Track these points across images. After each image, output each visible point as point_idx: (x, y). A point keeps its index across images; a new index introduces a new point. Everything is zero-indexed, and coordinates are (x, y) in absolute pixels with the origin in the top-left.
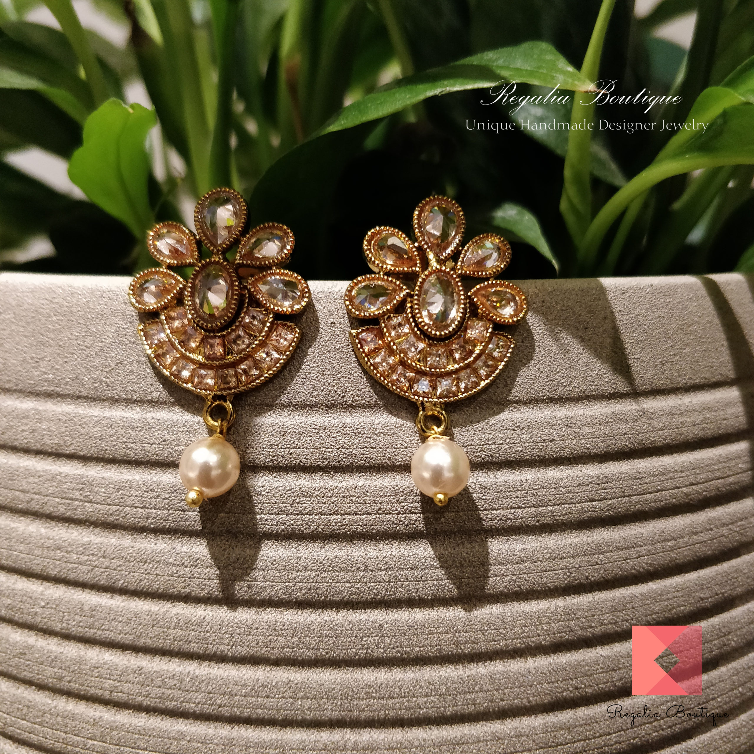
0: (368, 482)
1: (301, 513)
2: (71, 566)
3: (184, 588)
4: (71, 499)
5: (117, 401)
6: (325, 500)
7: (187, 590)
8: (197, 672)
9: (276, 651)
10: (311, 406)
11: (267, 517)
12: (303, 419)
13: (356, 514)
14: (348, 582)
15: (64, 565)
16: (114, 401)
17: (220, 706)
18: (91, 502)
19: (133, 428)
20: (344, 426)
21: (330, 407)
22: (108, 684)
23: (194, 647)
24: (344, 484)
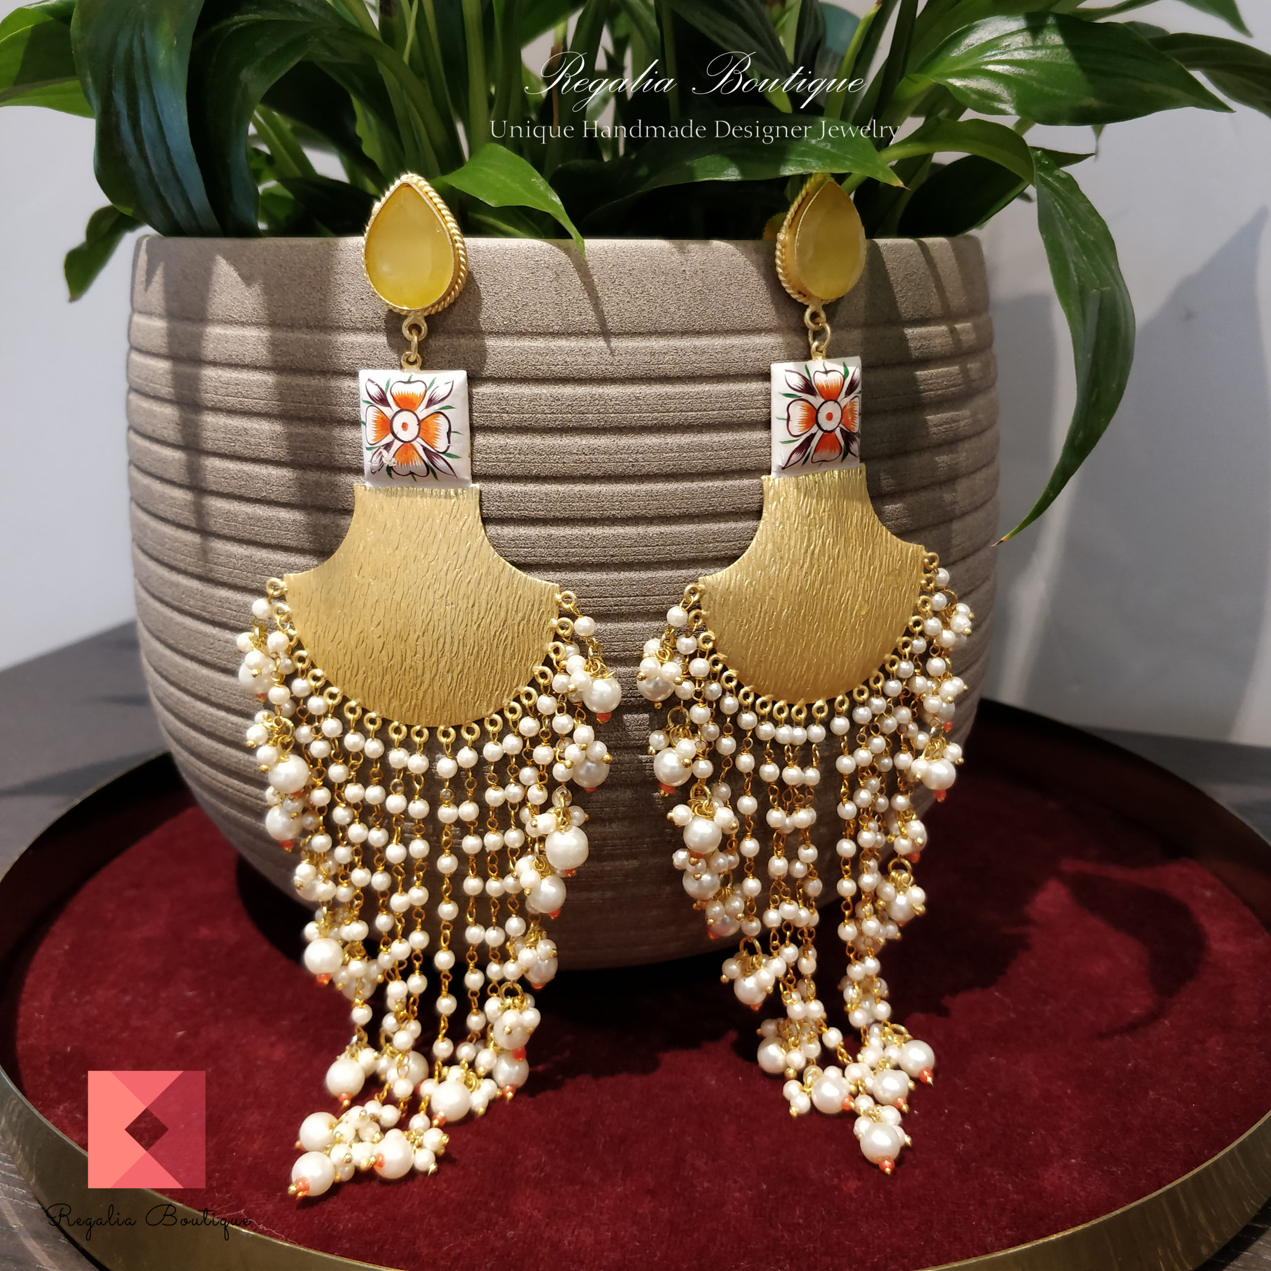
0: (711, 389)
1: (668, 411)
2: (490, 464)
3: (585, 470)
4: (489, 412)
5: (524, 334)
6: (684, 401)
7: (588, 472)
8: (595, 533)
9: (652, 512)
10: (671, 333)
11: (644, 415)
12: (666, 343)
13: (705, 410)
14: (700, 459)
15: (484, 464)
16: (522, 334)
17: (612, 556)
18: (507, 412)
19: (540, 354)
20: (695, 347)
21: (684, 333)
22: (522, 551)
23: (594, 514)
24: (696, 389)
